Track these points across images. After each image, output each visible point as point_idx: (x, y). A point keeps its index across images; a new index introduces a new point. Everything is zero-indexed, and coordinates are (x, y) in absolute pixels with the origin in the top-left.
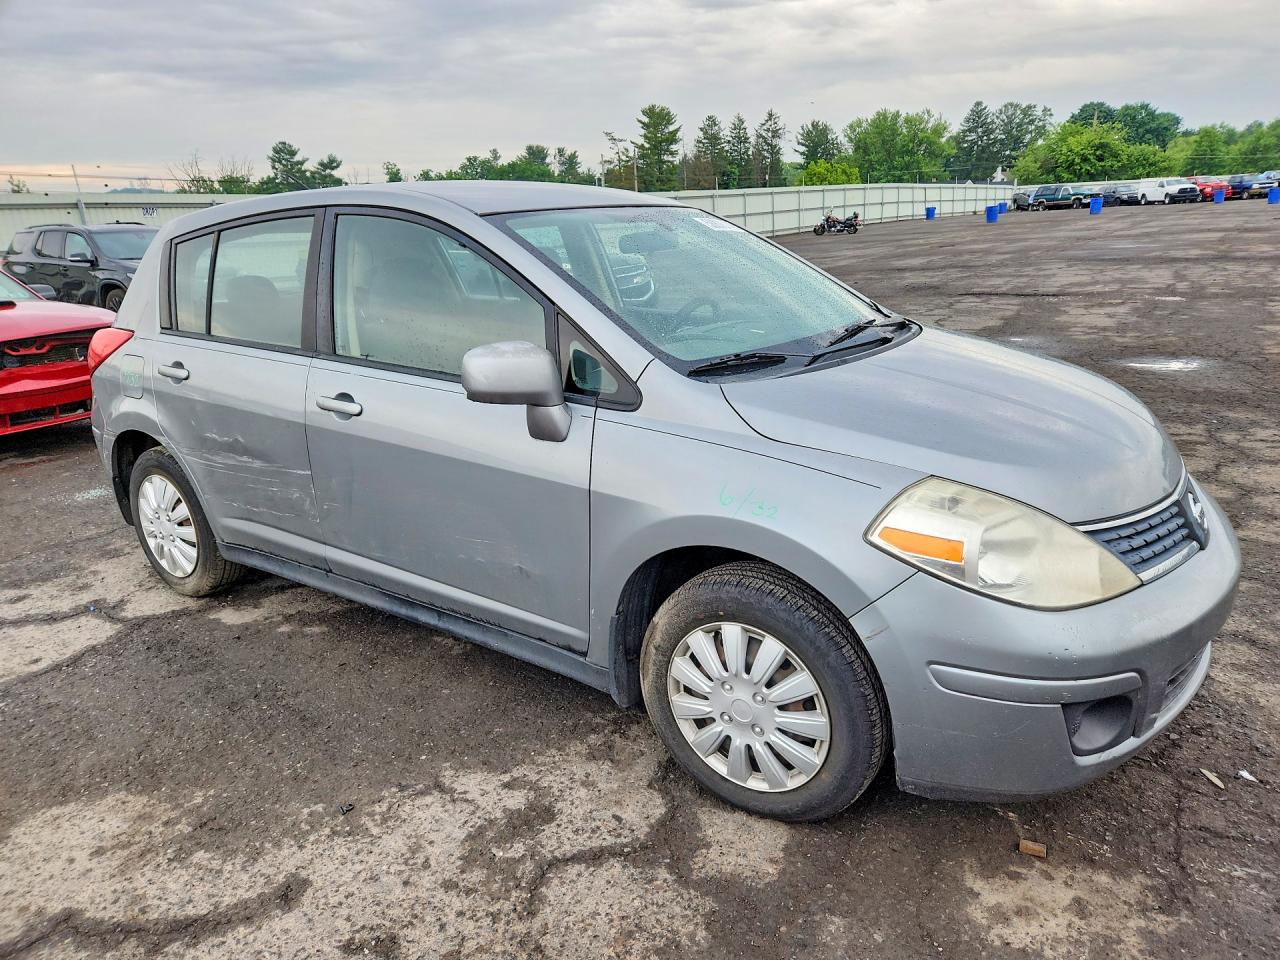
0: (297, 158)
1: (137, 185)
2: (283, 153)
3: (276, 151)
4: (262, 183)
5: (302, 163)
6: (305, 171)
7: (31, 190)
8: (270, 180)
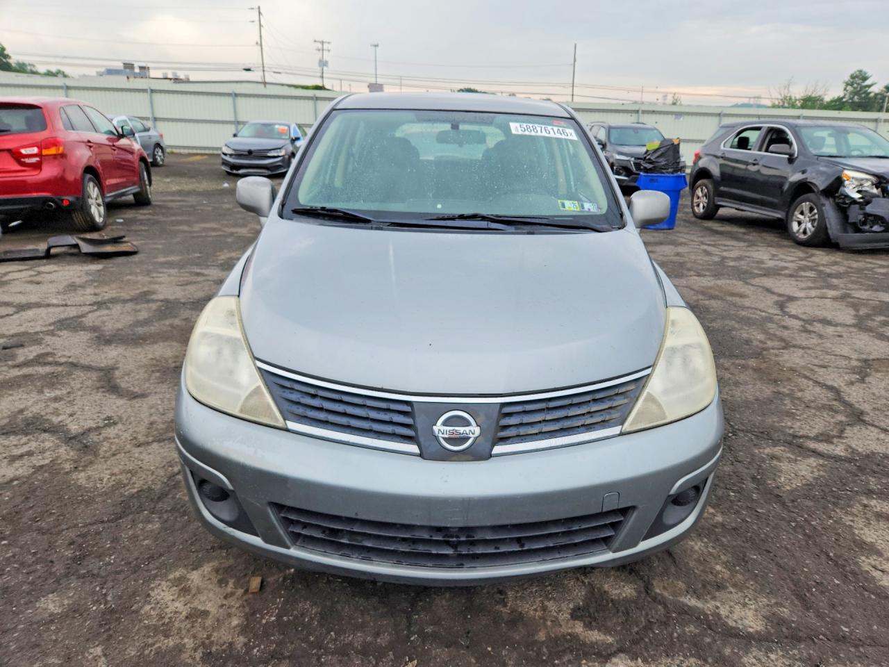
0: (868, 82)
1: (752, 101)
2: (859, 78)
3: (853, 77)
4: (832, 101)
5: (869, 86)
6: (870, 93)
7: (682, 103)
8: (840, 99)
